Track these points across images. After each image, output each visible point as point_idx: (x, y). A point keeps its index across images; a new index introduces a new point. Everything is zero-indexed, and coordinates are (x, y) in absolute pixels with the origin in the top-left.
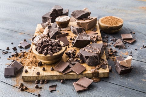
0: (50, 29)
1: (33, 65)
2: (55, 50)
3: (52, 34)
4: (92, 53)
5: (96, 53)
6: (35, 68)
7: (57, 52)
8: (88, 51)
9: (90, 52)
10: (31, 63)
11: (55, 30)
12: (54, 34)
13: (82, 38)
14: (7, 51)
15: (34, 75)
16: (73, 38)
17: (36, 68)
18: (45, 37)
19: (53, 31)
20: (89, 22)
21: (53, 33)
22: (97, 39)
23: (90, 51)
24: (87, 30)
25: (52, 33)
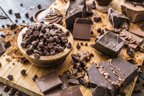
0: (72, 4)
1: (15, 56)
2: (49, 50)
3: (71, 14)
4: (106, 79)
5: (113, 82)
6: (14, 64)
7: (50, 55)
8: (102, 72)
9: (105, 76)
10: (15, 52)
11: (77, 8)
12: (73, 14)
13: (107, 43)
14: (8, 14)
15: (4, 77)
16: (103, 31)
17: (16, 63)
18: (56, 15)
19: (74, 9)
20: (140, 11)
21: (73, 12)
22: (137, 47)
23: (105, 74)
24: (134, 23)
25: (71, 12)
